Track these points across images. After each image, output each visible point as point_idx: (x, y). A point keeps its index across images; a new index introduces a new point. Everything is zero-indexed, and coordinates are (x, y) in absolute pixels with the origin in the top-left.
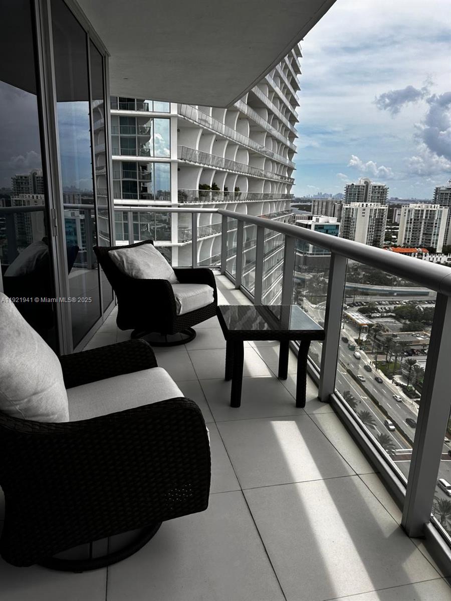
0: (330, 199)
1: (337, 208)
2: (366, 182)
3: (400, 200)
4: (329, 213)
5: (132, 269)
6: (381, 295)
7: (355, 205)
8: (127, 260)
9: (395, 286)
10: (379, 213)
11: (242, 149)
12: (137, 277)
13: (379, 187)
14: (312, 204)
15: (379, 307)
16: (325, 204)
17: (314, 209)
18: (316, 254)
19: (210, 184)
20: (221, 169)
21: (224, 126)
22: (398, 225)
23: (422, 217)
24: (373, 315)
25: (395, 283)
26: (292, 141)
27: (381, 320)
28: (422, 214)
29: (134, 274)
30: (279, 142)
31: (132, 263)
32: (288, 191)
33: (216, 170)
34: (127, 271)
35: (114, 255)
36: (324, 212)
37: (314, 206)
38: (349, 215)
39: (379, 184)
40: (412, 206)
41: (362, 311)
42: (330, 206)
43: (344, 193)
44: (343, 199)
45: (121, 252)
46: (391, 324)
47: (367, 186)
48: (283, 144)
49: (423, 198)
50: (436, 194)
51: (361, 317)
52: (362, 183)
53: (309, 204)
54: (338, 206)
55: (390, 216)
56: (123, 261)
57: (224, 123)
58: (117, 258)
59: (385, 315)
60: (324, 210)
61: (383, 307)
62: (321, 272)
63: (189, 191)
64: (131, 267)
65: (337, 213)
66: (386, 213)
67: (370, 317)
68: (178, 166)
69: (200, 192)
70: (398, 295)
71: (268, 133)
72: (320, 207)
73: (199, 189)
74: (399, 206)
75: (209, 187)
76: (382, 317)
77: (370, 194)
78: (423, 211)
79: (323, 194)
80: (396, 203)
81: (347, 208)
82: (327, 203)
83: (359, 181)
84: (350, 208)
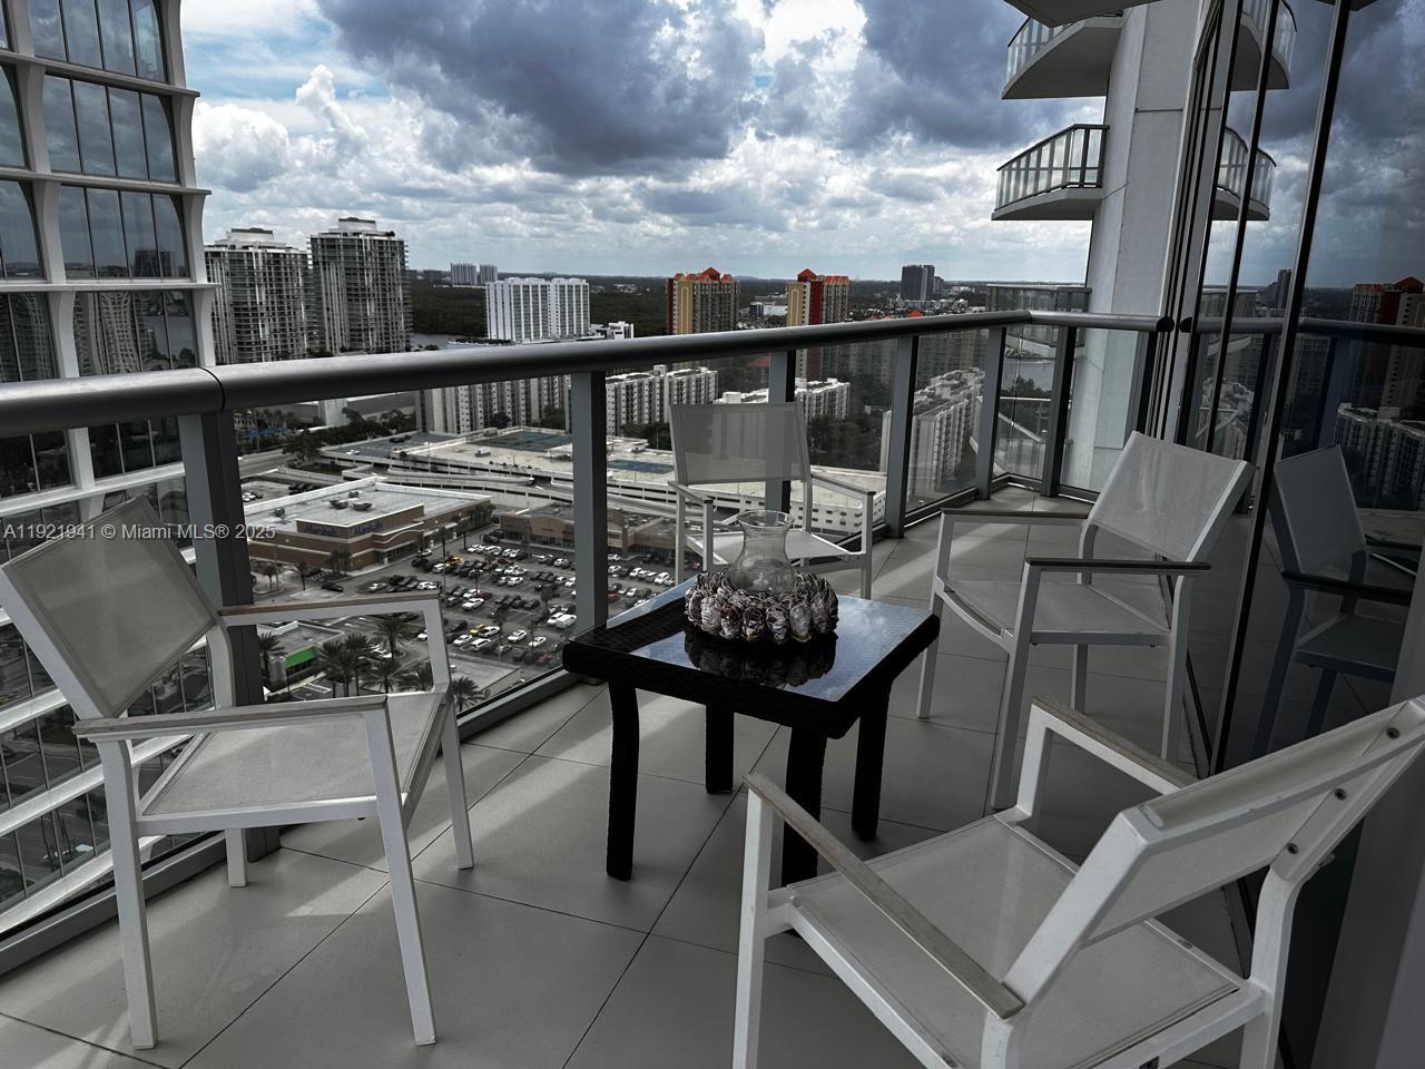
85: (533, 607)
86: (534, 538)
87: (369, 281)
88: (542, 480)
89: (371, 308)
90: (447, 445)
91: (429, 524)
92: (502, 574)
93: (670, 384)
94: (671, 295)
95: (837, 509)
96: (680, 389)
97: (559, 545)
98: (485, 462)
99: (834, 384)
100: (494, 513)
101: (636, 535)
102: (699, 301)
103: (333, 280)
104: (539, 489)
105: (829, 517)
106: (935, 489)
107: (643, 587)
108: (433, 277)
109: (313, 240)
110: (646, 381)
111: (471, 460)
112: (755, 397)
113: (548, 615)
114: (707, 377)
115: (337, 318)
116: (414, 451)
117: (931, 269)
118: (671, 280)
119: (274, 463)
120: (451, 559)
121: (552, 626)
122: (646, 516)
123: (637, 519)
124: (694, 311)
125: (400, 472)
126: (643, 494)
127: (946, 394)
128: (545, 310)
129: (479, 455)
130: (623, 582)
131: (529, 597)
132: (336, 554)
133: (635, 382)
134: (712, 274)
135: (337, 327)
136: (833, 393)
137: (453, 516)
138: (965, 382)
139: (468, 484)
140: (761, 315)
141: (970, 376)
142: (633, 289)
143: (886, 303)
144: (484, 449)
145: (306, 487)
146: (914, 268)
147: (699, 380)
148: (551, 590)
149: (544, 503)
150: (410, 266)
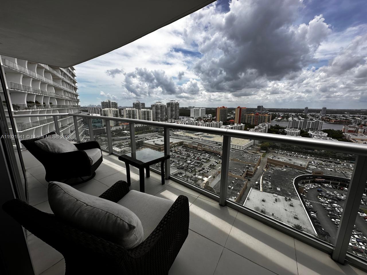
0: (95, 107)
1: (99, 111)
2: (109, 101)
3: (122, 107)
4: (96, 112)
5: (54, 149)
6: (123, 140)
7: (106, 109)
8: (49, 144)
9: (127, 136)
10: (116, 112)
11: (49, 86)
12: (59, 152)
13: (114, 103)
14: (88, 109)
15: (123, 144)
16: (94, 109)
17: (89, 111)
18: (95, 128)
19: (34, 101)
20: (39, 94)
21: (36, 74)
22: (123, 116)
23: (131, 113)
24: (122, 147)
25: (127, 135)
26: (75, 84)
27: (124, 148)
28: (131, 111)
29: (56, 151)
30: (69, 84)
31: (53, 146)
32: (78, 104)
33: (37, 95)
34: (51, 150)
35: (39, 143)
36: (94, 112)
37: (89, 110)
38: (105, 113)
39: (114, 102)
40: (127, 109)
41: (117, 147)
42: (96, 110)
43: (101, 105)
44: (101, 107)
45: (43, 141)
46: (128, 149)
47: (110, 102)
48: (71, 85)
49: (129, 106)
50: (133, 105)
51: (118, 149)
52: (107, 101)
53: (87, 109)
54: (99, 110)
55: (120, 113)
56: (47, 146)
57: (36, 72)
58: (41, 144)
59: (126, 146)
60: (94, 111)
61: (124, 144)
62: (98, 135)
63: (20, 105)
64: (53, 147)
65: (99, 112)
66: (118, 112)
67: (121, 148)
68: (10, 92)
69: (28, 105)
70: (128, 139)
71: (62, 80)
72: (92, 110)
73: (27, 103)
74: (123, 109)
75: (34, 102)
76: (125, 147)
77: (111, 105)
78: (130, 110)
79: (92, 105)
80: (121, 108)
81: (103, 110)
82: (95, 108)
83: (106, 101)
84: (105, 110)
85: (185, 159)
86: (188, 148)
87: (174, 109)
88: (192, 138)
89: (174, 113)
90: (180, 132)
91: (173, 144)
92: (182, 153)
93: (215, 124)
94: (217, 110)
95: (239, 146)
96: (216, 125)
97: (192, 149)
98: (184, 135)
99: (242, 124)
100: (184, 143)
101: (204, 148)
102: (221, 111)
103: (169, 109)
104: (191, 140)
105: (238, 147)
106: (258, 143)
107: (203, 157)
108: (183, 108)
109: (167, 103)
110: (211, 123)
111: (182, 135)
112: (228, 126)
113: (187, 161)
114: (221, 123)
115: (169, 114)
116: (175, 133)
117: (262, 106)
118: (217, 108)
119: (157, 134)
120: (175, 150)
121: (187, 163)
122: (206, 145)
123: (205, 146)
124: (220, 113)
125: (173, 136)
126: (207, 141)
127: (261, 127)
128: (199, 113)
129: (184, 134)
130: (200, 156)
131: (185, 157)
132: (159, 149)
133: (209, 123)
134: (224, 107)
135: (169, 115)
136: (242, 126)
137: (177, 143)
138: (265, 125)
139: (181, 138)
140: (233, 113)
141: (266, 124)
142: (214, 109)
143: (254, 111)
144: (184, 133)
145: (160, 138)
146: (259, 106)
147: (220, 123)
148: (189, 156)
149: (191, 142)
150: (180, 107)
